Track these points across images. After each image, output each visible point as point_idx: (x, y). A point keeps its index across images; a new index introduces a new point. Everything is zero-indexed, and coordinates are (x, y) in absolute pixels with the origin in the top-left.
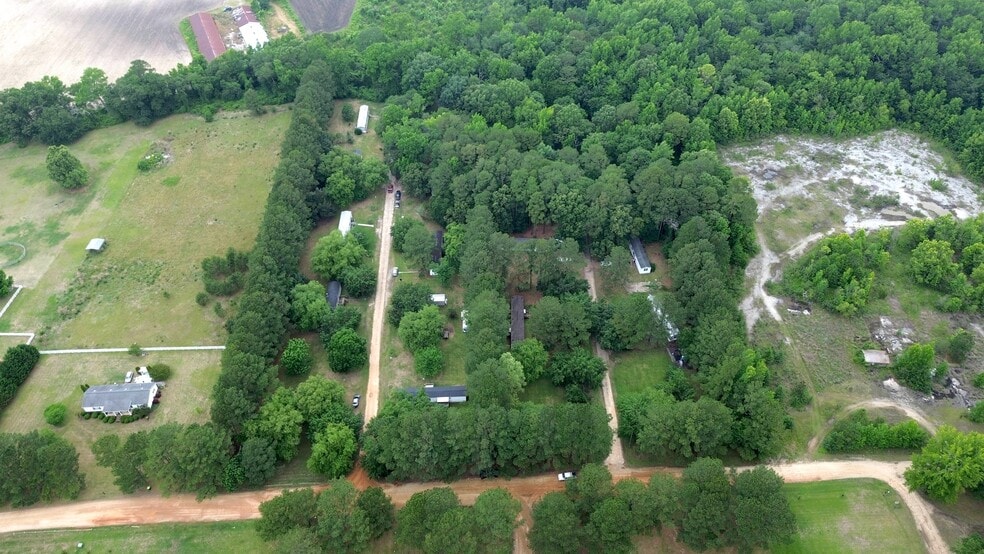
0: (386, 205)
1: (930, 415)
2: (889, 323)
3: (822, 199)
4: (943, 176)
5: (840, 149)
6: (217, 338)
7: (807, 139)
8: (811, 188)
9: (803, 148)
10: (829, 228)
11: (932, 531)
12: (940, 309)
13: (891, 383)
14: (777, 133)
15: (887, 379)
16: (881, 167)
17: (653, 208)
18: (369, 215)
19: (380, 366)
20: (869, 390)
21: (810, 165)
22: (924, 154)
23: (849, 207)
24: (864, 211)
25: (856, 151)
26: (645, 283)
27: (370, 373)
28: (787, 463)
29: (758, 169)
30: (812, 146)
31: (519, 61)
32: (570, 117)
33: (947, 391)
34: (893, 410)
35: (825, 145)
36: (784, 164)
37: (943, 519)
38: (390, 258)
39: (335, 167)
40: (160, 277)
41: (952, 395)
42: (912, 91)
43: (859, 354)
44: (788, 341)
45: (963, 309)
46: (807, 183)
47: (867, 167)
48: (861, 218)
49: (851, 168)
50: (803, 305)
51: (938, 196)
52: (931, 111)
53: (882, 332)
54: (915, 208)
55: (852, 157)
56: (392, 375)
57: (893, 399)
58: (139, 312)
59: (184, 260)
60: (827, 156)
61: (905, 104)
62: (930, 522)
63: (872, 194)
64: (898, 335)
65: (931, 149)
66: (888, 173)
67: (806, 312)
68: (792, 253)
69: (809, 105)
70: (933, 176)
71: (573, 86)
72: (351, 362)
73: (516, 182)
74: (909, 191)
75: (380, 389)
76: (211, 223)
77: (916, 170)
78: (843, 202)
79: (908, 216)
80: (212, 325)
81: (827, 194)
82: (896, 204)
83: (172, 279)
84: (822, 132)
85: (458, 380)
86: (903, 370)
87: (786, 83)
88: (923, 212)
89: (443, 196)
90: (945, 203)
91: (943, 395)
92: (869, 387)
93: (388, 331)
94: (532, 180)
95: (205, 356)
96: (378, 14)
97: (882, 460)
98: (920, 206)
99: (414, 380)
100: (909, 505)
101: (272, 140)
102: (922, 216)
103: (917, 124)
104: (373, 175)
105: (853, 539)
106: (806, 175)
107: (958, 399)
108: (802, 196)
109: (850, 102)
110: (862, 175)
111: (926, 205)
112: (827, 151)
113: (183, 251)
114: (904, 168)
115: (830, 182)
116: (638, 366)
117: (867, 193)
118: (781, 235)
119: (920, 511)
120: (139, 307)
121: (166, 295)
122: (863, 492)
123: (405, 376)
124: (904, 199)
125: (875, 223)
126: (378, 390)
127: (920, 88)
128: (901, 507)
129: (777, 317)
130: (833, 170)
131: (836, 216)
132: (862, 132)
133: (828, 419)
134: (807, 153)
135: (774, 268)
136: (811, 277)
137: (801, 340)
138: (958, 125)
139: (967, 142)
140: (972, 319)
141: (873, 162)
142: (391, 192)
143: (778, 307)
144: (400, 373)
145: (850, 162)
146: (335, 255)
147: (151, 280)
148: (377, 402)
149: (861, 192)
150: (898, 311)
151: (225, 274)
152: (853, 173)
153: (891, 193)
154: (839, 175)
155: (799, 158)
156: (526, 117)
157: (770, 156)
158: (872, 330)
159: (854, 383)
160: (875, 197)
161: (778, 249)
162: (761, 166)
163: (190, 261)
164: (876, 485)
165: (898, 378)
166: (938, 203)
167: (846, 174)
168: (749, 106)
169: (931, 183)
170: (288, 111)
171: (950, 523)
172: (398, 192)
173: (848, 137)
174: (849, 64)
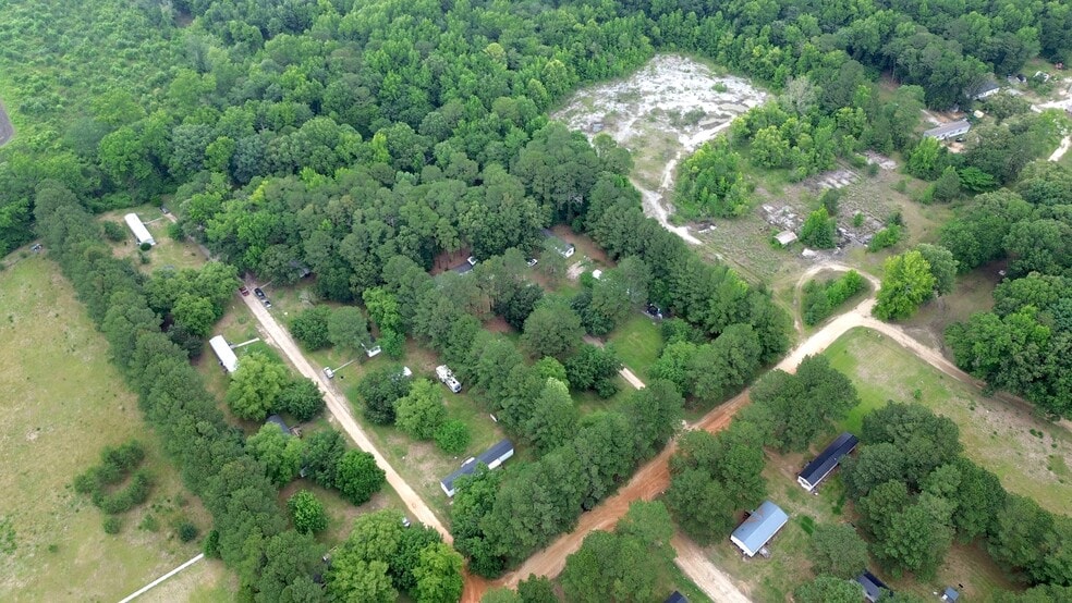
0: (254, 311)
1: (847, 262)
2: (771, 208)
3: (651, 132)
4: (717, 80)
5: (631, 85)
6: (173, 557)
7: (600, 87)
8: (636, 125)
9: (603, 95)
10: (675, 153)
11: (913, 343)
12: (793, 181)
13: (807, 252)
14: (576, 90)
15: (802, 250)
16: (671, 89)
17: (552, 191)
18: (243, 330)
19: (398, 472)
20: (799, 265)
21: (621, 108)
22: (692, 67)
23: (675, 130)
24: (687, 129)
25: (643, 82)
26: (577, 264)
27: (394, 486)
28: (794, 350)
29: (585, 127)
30: (611, 92)
31: (298, 100)
32: (407, 136)
33: (843, 240)
34: (824, 272)
35: (618, 86)
36: (602, 115)
37: (912, 331)
38: (309, 362)
39: (173, 292)
40: (18, 534)
41: (848, 241)
42: (656, 18)
43: (774, 241)
44: (720, 257)
45: (808, 174)
46: (630, 123)
47: (662, 93)
48: (691, 136)
49: (651, 98)
50: (706, 224)
51: (725, 96)
52: (678, 29)
53: (772, 217)
54: (719, 113)
55: (646, 89)
56: (419, 474)
57: (818, 263)
58: (28, 590)
59: (35, 497)
60: (626, 94)
61: (656, 30)
62: (907, 337)
63: (683, 113)
64: (784, 214)
65: (694, 61)
66: (680, 92)
67: (712, 228)
68: (665, 185)
69: (589, 54)
70: (711, 83)
71: (375, 106)
72: (364, 486)
73: (413, 219)
74: (705, 101)
75: (418, 494)
76: (34, 436)
77: (696, 82)
78: (668, 128)
79: (719, 121)
80: (150, 547)
81: (652, 126)
82: (704, 114)
83: (39, 528)
84: (611, 76)
85: (487, 439)
86: (811, 238)
87: (559, 42)
88: (727, 113)
89: (336, 267)
90: (734, 100)
91: (843, 243)
92: (796, 263)
93: (375, 435)
94: (426, 210)
95: (176, 585)
96: (51, 107)
97: (846, 311)
98: (720, 109)
99: (445, 465)
100: (887, 333)
101: (32, 303)
102: (728, 117)
103: (672, 45)
104: (225, 282)
105: (876, 379)
106: (624, 116)
107: (854, 241)
108: (635, 135)
109: (617, 41)
110: (663, 100)
111: (723, 106)
112: (624, 91)
113: (23, 487)
114: (688, 82)
115: (646, 115)
116: (630, 336)
117: (678, 114)
118: (646, 175)
119: (894, 332)
120: (20, 585)
121: (53, 549)
122: (854, 341)
123: (430, 465)
124: (707, 108)
125: (704, 136)
126: (417, 497)
127: (661, 13)
128: (883, 338)
129: (698, 242)
130: (641, 105)
131: (670, 142)
132: (639, 65)
133: (792, 302)
134: (610, 98)
135: (662, 203)
136: (697, 197)
137: (727, 251)
138: (702, 34)
139: (719, 46)
140: (817, 180)
141: (662, 87)
142: (247, 293)
143: (691, 233)
144: (425, 467)
145: (646, 93)
146: (262, 386)
147: (9, 545)
148: (426, 509)
149: (674, 115)
150: (768, 196)
151: (118, 481)
152: (656, 102)
153: (694, 107)
154: (649, 108)
155: (608, 104)
156: (358, 154)
157: (585, 112)
158: (765, 219)
159: (786, 265)
160: (687, 115)
161: (654, 187)
162: (585, 123)
163: (45, 494)
164: (857, 331)
165: (810, 247)
166: (730, 102)
167: (652, 104)
168: (548, 72)
169: (714, 88)
170: (22, 261)
171: (917, 330)
172: (257, 291)
173: (631, 72)
174: (599, 9)
